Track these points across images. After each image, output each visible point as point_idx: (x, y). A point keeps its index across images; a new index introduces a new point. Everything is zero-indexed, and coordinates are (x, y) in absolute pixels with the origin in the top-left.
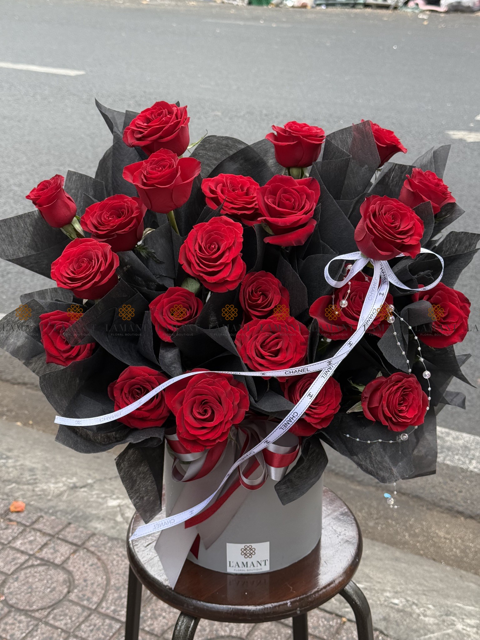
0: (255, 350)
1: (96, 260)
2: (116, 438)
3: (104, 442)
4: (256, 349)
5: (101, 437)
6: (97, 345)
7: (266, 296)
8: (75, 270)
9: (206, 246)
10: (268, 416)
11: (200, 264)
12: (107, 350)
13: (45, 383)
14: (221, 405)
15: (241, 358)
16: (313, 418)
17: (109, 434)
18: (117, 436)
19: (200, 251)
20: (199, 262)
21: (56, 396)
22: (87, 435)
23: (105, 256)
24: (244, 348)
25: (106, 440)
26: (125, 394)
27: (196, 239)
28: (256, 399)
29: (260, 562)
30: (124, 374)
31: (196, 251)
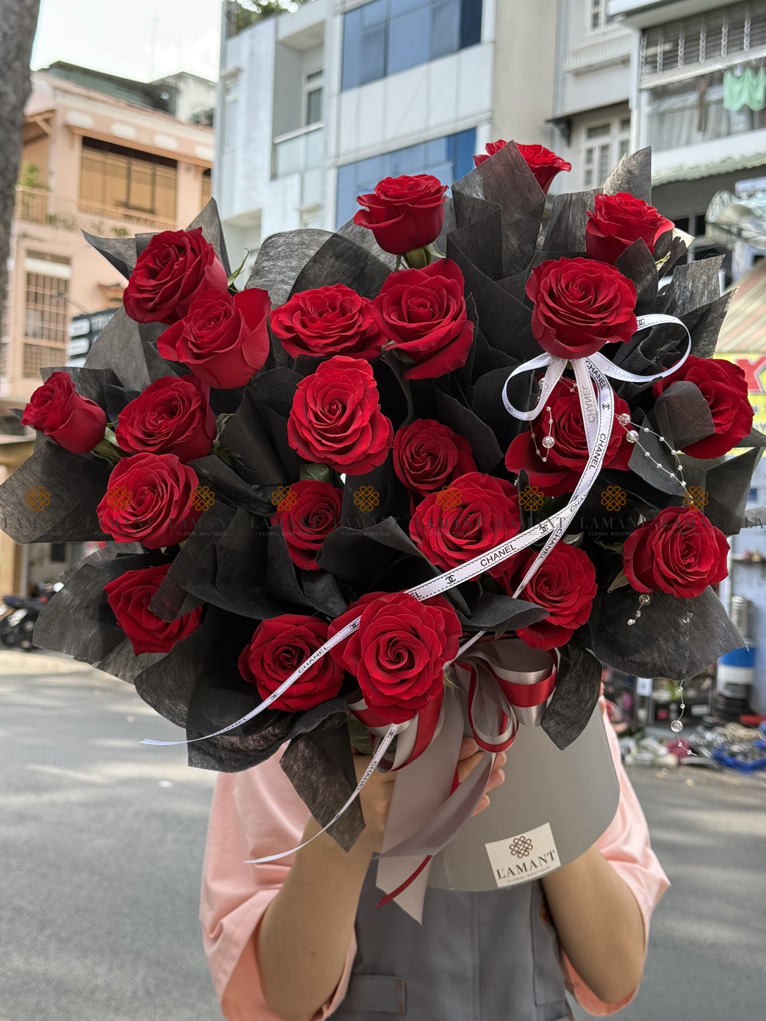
0: (444, 541)
1: (162, 484)
2: (276, 735)
3: (261, 746)
4: (445, 539)
5: (254, 741)
6: (206, 606)
7: (434, 457)
8: (135, 509)
9: (323, 410)
10: (494, 633)
11: (323, 441)
12: (223, 608)
13: (144, 687)
14: (419, 638)
15: (427, 559)
16: (562, 616)
17: (264, 733)
18: (277, 731)
19: (316, 419)
20: (320, 438)
21: (167, 702)
22: (232, 744)
23: (174, 474)
24: (427, 544)
25: (262, 742)
26: (269, 665)
27: (307, 404)
28: (469, 613)
29: (544, 858)
30: (259, 636)
31: (311, 421)
